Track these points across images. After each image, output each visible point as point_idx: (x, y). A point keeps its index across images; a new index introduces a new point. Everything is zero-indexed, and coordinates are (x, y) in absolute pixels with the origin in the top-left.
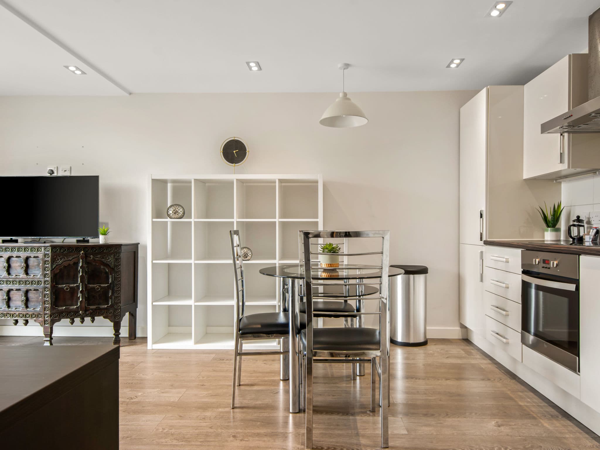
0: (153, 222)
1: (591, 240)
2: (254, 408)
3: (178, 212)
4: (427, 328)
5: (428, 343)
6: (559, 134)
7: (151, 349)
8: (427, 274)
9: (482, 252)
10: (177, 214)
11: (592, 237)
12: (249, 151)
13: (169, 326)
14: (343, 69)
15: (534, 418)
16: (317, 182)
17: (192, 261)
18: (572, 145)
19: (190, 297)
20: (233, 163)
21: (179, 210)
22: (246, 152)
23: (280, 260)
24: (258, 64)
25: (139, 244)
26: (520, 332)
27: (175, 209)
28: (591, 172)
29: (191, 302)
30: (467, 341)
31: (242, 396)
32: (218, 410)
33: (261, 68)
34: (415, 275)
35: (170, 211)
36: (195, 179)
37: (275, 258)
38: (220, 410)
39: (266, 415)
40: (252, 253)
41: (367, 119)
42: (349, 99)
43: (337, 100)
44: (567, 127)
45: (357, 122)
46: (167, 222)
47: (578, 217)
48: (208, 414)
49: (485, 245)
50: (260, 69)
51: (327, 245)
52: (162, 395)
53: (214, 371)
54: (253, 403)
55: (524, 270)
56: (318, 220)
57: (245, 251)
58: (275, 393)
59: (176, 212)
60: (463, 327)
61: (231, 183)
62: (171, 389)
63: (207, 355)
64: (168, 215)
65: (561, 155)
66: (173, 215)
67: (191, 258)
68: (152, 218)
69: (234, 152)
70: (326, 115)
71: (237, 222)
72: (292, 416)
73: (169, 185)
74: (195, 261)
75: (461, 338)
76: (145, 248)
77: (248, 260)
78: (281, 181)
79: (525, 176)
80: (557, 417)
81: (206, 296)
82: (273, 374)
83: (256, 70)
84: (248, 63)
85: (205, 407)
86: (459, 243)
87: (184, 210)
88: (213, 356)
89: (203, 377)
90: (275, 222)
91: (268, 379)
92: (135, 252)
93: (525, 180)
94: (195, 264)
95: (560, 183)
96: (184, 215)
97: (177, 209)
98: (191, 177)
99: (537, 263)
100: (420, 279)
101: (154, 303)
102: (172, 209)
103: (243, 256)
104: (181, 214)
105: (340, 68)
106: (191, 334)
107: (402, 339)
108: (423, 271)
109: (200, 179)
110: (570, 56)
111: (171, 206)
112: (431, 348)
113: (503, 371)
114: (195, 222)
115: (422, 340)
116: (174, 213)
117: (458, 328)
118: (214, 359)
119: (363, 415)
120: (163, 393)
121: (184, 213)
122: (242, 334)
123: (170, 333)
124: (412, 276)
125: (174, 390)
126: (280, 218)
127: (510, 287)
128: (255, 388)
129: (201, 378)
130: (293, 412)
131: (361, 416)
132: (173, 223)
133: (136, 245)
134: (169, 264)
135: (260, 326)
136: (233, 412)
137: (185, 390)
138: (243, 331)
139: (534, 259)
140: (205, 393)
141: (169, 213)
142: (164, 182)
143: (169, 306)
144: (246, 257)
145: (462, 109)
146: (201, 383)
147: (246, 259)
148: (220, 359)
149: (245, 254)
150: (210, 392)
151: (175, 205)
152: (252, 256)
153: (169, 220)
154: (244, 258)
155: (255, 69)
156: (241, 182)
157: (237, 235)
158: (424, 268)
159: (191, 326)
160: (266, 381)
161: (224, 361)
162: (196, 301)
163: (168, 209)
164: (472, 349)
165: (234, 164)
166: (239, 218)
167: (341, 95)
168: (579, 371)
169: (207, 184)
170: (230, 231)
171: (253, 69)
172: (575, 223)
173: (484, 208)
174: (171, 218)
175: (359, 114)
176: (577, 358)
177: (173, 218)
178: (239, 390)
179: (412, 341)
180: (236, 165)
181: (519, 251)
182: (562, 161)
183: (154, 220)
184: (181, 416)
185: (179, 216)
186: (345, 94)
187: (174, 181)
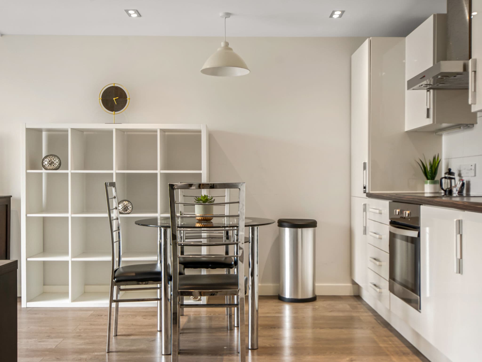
0: (27, 174)
1: (457, 192)
2: (129, 351)
3: (54, 163)
4: (317, 284)
5: (317, 300)
6: (426, 91)
7: (26, 307)
8: (316, 228)
9: (365, 205)
10: (53, 165)
11: (458, 189)
12: (130, 99)
13: (44, 285)
14: (225, 18)
15: (387, 355)
16: (200, 132)
17: (69, 215)
18: (437, 102)
19: (67, 253)
20: (112, 111)
21: (55, 161)
22: (127, 100)
23: (162, 213)
24: (137, 12)
25: (11, 196)
26: (388, 280)
27: (51, 160)
28: (457, 127)
29: (68, 258)
30: (358, 297)
31: (117, 343)
32: (93, 354)
33: (141, 14)
34: (303, 229)
35: (45, 162)
36: (72, 129)
37: (156, 212)
38: (96, 354)
39: (139, 356)
40: (132, 206)
41: (250, 70)
42: (231, 49)
43: (219, 49)
44: (426, 86)
45: (239, 72)
46: (42, 173)
47: (450, 170)
48: (84, 356)
49: (367, 197)
50: (139, 15)
51: (202, 197)
52: (39, 343)
53: (91, 325)
54: (128, 348)
55: (391, 221)
56: (201, 172)
57: (125, 204)
58: (150, 341)
59: (51, 163)
60: (354, 283)
61: (110, 132)
62: (48, 339)
63: (85, 312)
64: (43, 166)
65: (428, 110)
66: (48, 166)
67: (67, 212)
68: (27, 169)
69: (114, 99)
70: (207, 65)
71: (116, 174)
72: (164, 357)
73: (44, 134)
74: (72, 215)
75: (352, 294)
76: (19, 201)
77: (128, 213)
78: (163, 131)
79: (407, 128)
80: (409, 354)
81: (84, 252)
82: (151, 327)
83: (136, 17)
84: (127, 11)
85: (81, 352)
86: (350, 196)
87: (60, 161)
88: (91, 312)
89: (80, 330)
90: (156, 174)
91: (145, 330)
92: (7, 206)
93: (407, 132)
94: (72, 218)
95: (441, 135)
96: (60, 166)
97: (53, 160)
98: (68, 126)
99: (397, 214)
100: (308, 232)
101: (29, 259)
102: (47, 160)
103: (123, 209)
104: (57, 165)
105: (222, 17)
106: (68, 293)
107: (291, 295)
108: (312, 224)
109: (77, 129)
110: (434, 16)
111: (46, 157)
112: (318, 304)
113: (379, 322)
114: (72, 173)
115: (310, 295)
116: (50, 164)
117: (350, 284)
118: (91, 315)
119: (230, 355)
120: (40, 342)
121: (60, 164)
122: (117, 281)
123: (46, 293)
124: (299, 230)
125: (51, 340)
126: (162, 169)
127: (383, 238)
128: (132, 337)
129: (78, 331)
130: (166, 354)
131: (229, 356)
132: (48, 175)
133: (8, 198)
134: (44, 218)
135: (134, 274)
136: (108, 355)
137: (61, 339)
138: (118, 279)
139: (395, 210)
140: (82, 341)
141: (44, 164)
142: (39, 131)
143: (44, 262)
144: (126, 211)
145: (353, 56)
146: (77, 335)
147: (126, 212)
148: (99, 316)
149: (125, 207)
150: (87, 341)
151: (51, 155)
152: (132, 209)
153: (44, 171)
154: (124, 211)
155: (134, 15)
156: (120, 131)
157: (114, 187)
158: (312, 221)
159: (68, 285)
160: (143, 332)
161: (102, 317)
162: (73, 257)
163: (43, 160)
164: (359, 304)
165: (114, 112)
166: (119, 170)
167: (223, 44)
168: (420, 309)
169: (85, 133)
170: (106, 183)
171: (132, 15)
172: (447, 176)
173: (367, 161)
174: (46, 169)
175: (240, 64)
176: (419, 297)
177: (49, 169)
178: (116, 339)
179: (300, 297)
180: (116, 113)
181: (387, 203)
182: (428, 116)
183: (29, 171)
184: (58, 359)
185: (55, 167)
186: (227, 44)
187: (48, 130)
